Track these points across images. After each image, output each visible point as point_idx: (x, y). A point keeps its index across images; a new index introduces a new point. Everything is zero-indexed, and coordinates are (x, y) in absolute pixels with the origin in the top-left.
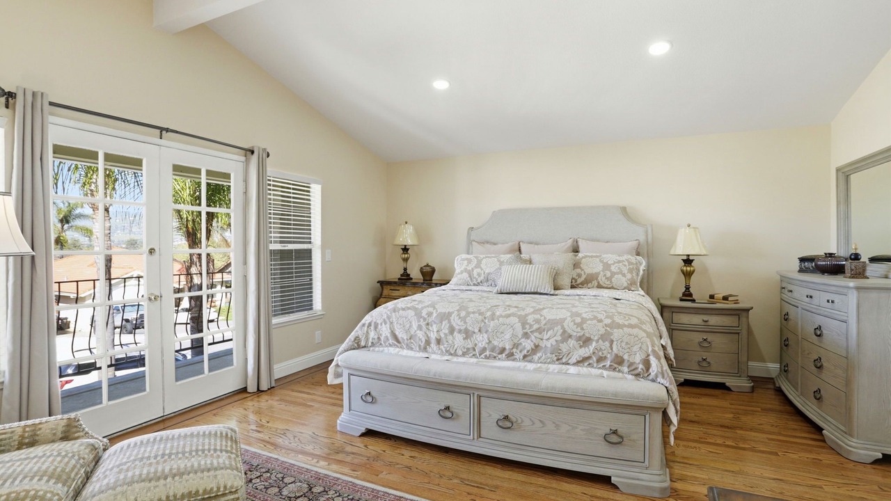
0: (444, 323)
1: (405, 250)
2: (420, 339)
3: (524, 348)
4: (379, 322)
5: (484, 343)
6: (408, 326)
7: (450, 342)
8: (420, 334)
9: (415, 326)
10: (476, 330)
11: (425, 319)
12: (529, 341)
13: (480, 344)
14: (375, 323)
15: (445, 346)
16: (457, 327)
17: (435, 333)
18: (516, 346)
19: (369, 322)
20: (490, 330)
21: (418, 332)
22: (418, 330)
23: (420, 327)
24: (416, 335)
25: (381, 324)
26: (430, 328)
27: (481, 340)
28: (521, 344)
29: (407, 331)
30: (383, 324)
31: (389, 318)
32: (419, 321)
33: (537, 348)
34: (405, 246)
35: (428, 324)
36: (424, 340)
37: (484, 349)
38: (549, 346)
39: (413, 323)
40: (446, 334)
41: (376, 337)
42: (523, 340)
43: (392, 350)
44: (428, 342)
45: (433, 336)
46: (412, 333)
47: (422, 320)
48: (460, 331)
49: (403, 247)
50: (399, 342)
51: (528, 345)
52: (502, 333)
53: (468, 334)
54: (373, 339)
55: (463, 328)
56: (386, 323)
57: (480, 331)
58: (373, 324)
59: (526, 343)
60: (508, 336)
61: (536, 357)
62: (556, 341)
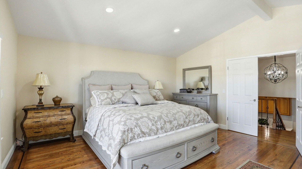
0: (161, 120)
1: (41, 88)
2: (154, 130)
3: (187, 122)
4: (133, 127)
5: (176, 124)
6: (147, 125)
7: (166, 127)
8: (154, 128)
9: (150, 125)
10: (173, 120)
11: (153, 120)
12: (187, 119)
13: (175, 125)
14: (131, 128)
15: (164, 129)
16: (167, 121)
17: (160, 125)
18: (185, 122)
19: (127, 129)
20: (177, 119)
21: (153, 127)
22: (152, 126)
23: (153, 125)
24: (152, 129)
25: (134, 128)
26: (157, 124)
27: (175, 123)
28: (185, 121)
29: (148, 128)
30: (135, 128)
31: (137, 124)
32: (152, 122)
33: (189, 121)
34: (41, 86)
35: (156, 122)
36: (156, 130)
37: (177, 126)
38: (192, 119)
39: (149, 124)
40: (163, 125)
41: (133, 136)
42: (186, 119)
43: (142, 140)
44: (158, 130)
45: (159, 127)
46: (150, 128)
47: (152, 121)
48: (168, 122)
49: (40, 87)
50: (145, 134)
51: (187, 121)
52: (180, 119)
53: (171, 122)
54: (131, 137)
55: (169, 120)
56: (136, 127)
57: (174, 120)
58: (130, 130)
59: (187, 120)
60: (182, 119)
61: (189, 124)
62: (193, 117)
